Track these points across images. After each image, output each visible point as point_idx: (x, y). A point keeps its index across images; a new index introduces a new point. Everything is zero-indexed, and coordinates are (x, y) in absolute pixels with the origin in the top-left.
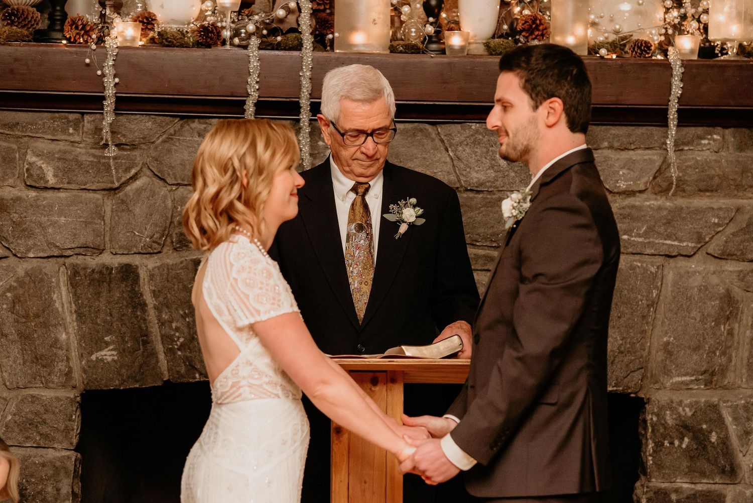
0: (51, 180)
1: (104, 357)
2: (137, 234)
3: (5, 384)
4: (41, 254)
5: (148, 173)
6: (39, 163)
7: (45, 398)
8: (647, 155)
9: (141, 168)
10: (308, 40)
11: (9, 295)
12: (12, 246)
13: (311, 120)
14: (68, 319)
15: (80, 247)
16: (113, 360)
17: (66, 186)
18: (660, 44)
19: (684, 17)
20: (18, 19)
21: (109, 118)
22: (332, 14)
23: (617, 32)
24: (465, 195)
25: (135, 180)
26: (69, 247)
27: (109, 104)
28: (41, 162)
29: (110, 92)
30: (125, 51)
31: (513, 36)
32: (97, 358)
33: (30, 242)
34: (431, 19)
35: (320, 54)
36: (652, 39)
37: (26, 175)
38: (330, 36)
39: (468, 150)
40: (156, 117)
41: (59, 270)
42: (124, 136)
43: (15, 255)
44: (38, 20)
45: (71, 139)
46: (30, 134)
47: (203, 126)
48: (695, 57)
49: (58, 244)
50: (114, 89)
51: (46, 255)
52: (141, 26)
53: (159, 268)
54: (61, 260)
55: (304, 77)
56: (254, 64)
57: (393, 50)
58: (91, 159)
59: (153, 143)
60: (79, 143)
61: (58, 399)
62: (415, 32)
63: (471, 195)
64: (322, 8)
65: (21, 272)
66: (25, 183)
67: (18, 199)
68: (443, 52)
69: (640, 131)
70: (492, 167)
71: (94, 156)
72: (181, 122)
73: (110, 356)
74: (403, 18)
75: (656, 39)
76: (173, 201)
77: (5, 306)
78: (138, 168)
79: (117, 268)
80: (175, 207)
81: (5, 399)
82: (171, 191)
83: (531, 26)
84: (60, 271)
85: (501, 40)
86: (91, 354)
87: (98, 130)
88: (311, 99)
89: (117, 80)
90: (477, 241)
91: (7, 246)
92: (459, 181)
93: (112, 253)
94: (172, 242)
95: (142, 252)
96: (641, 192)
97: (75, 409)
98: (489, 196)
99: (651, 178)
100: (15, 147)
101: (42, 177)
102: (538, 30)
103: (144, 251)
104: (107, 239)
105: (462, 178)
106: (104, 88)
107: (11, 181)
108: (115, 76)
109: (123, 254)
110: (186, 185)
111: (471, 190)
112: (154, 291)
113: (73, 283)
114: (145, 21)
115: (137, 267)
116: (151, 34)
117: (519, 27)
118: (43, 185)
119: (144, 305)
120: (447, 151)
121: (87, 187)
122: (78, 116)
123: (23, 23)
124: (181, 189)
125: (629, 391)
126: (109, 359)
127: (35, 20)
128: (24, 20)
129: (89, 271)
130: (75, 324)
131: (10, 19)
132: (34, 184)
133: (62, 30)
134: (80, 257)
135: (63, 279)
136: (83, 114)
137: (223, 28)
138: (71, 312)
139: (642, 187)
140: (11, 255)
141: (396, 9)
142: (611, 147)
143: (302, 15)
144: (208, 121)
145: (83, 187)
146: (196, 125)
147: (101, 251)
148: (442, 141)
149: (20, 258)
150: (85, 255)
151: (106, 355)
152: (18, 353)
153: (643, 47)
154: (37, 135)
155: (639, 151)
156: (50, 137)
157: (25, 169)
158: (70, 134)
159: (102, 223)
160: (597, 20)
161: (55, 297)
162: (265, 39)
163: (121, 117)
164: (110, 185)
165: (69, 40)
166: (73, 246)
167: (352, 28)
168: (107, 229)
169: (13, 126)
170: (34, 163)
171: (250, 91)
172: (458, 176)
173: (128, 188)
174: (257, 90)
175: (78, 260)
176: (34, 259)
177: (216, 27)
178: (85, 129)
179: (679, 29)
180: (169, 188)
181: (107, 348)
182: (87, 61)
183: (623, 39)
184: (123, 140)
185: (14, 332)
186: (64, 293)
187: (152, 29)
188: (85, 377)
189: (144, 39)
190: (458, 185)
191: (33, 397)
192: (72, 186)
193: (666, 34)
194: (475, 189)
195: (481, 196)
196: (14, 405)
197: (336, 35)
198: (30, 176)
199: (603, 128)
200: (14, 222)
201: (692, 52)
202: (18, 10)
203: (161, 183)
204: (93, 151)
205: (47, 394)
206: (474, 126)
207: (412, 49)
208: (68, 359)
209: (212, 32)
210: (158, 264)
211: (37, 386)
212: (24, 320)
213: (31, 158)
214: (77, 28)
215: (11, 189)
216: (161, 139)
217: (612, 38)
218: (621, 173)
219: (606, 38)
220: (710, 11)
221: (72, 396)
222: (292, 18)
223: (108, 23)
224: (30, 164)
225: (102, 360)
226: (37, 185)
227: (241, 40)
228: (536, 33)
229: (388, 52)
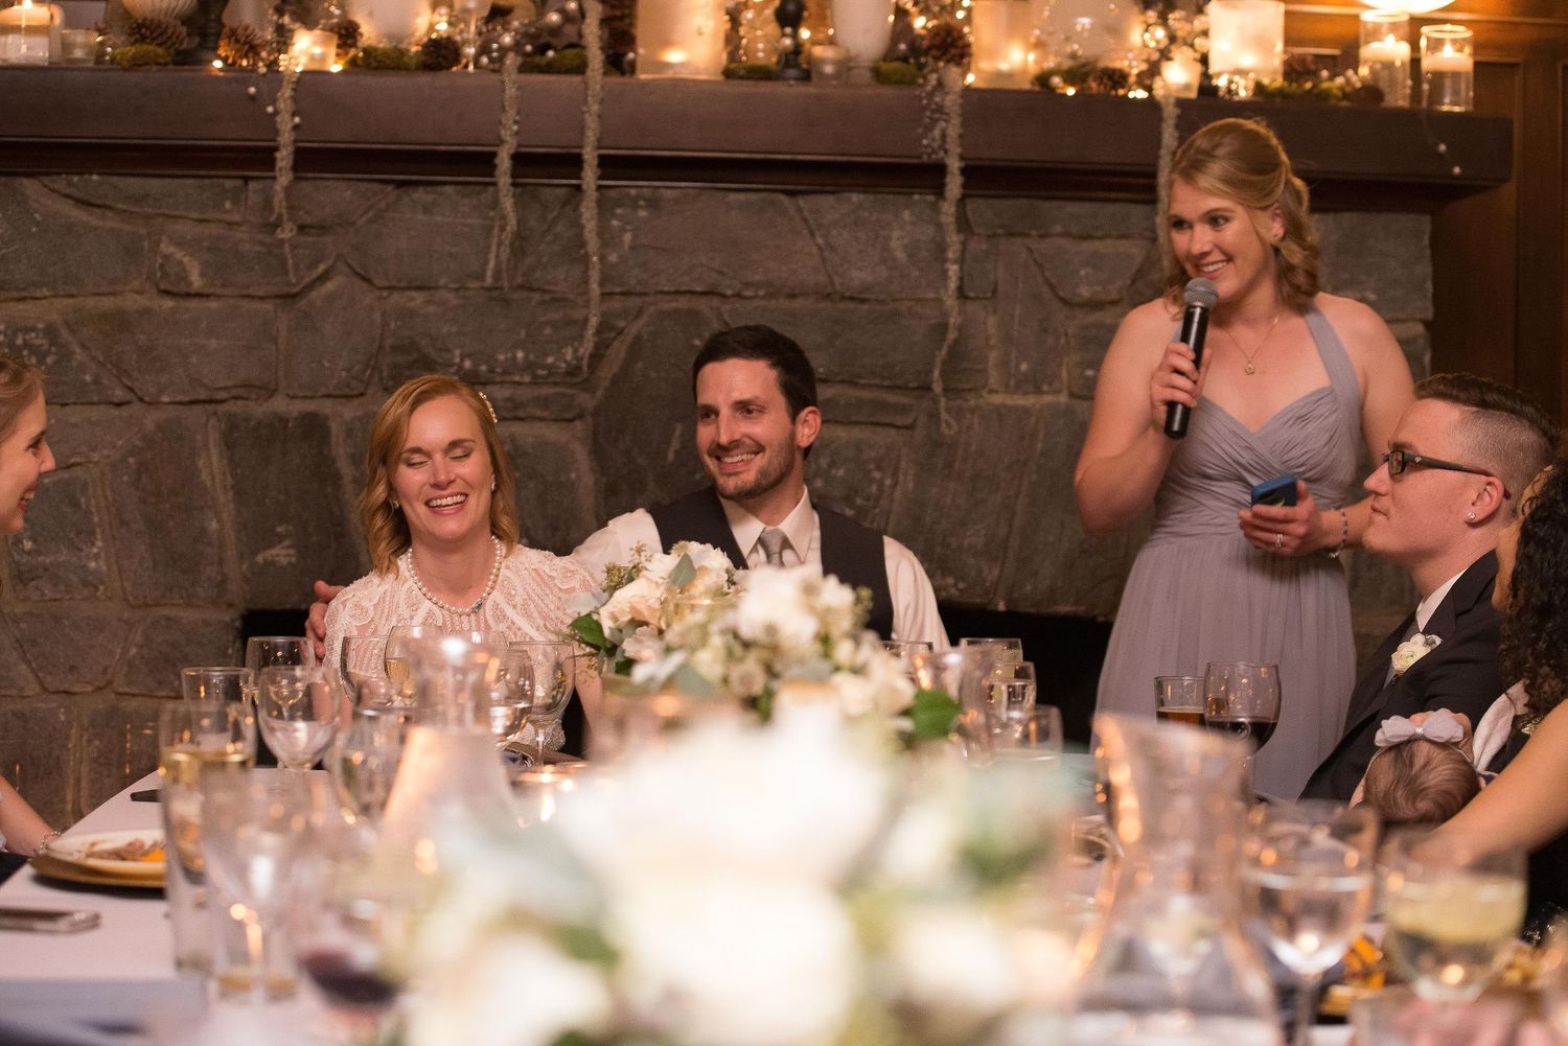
0: (196, 282)
1: (277, 559)
2: (327, 364)
3: (125, 599)
4: (180, 398)
5: (346, 270)
6: (179, 255)
7: (184, 621)
8: (1122, 246)
9: (335, 263)
10: (595, 57)
11: (131, 460)
12: (136, 385)
13: (600, 188)
14: (222, 500)
15: (240, 386)
16: (290, 563)
17: (219, 291)
18: (1139, 75)
19: (1172, 39)
20: (152, 33)
21: (284, 178)
22: (632, 25)
23: (1073, 56)
24: (841, 305)
25: (325, 282)
26: (222, 385)
27: (284, 158)
28: (182, 253)
29: (286, 138)
30: (312, 78)
31: (917, 58)
32: (265, 560)
33: (164, 379)
34: (788, 30)
35: (616, 80)
36: (1131, 67)
37: (159, 274)
38: (631, 55)
39: (845, 234)
40: (360, 184)
41: (208, 420)
42: (308, 213)
43: (141, 400)
44: (181, 37)
45: (228, 217)
46: (166, 212)
47: (430, 198)
48: (1193, 95)
49: (206, 381)
50: (293, 134)
51: (187, 399)
52: (335, 40)
53: (360, 419)
54: (211, 408)
55: (590, 114)
56: (511, 91)
57: (728, 74)
58: (258, 248)
59: (353, 223)
60: (239, 224)
61: (206, 623)
62: (764, 51)
63: (851, 305)
64: (618, 13)
65: (149, 425)
66: (157, 286)
67: (146, 312)
68: (806, 77)
69: (1110, 208)
70: (883, 261)
71: (261, 243)
72: (396, 192)
73: (285, 556)
74: (742, 31)
75: (1135, 68)
76: (383, 315)
77: (125, 478)
78: (330, 262)
79: (295, 419)
80: (386, 324)
81: (127, 622)
82: (379, 298)
83: (944, 40)
84: (210, 425)
85: (897, 65)
86: (256, 552)
87: (267, 204)
88: (599, 148)
89: (297, 120)
90: (860, 377)
91: (129, 384)
92: (832, 283)
93: (288, 395)
94: (381, 379)
95: (334, 393)
96: (1113, 303)
97: (231, 638)
98: (879, 308)
99: (1129, 282)
100: (143, 231)
101: (183, 276)
102: (956, 47)
103: (338, 392)
104: (281, 374)
105: (837, 280)
106: (277, 132)
107: (136, 284)
108: (294, 115)
109: (305, 397)
110: (403, 289)
111: (852, 298)
112: (352, 456)
113: (229, 444)
114: (343, 32)
115: (326, 418)
116: (352, 52)
117: (926, 43)
118: (184, 290)
119: (337, 477)
120: (812, 234)
121: (251, 291)
122: (239, 182)
123: (160, 40)
124: (396, 297)
125: (1096, 612)
126: (284, 561)
127: (178, 37)
128: (161, 34)
129: (252, 423)
130: (231, 506)
131: (139, 32)
132: (169, 288)
133: (216, 48)
134: (240, 402)
135: (214, 437)
136: (246, 179)
137: (466, 42)
138: (225, 488)
139: (1114, 296)
140: (134, 399)
141: (734, 17)
142: (1066, 234)
143: (588, 20)
144: (439, 189)
145: (246, 292)
146: (420, 195)
147: (273, 393)
148: (805, 220)
149: (150, 404)
150: (247, 399)
151: (278, 555)
152: (146, 551)
153: (1118, 78)
154: (177, 213)
155: (1109, 242)
156: (195, 215)
157: (157, 265)
158: (226, 212)
159: (274, 348)
160: (1044, 37)
161: (201, 463)
162: (529, 60)
163: (305, 184)
164: (285, 290)
165: (225, 60)
166: (230, 383)
167: (667, 43)
168: (281, 357)
169: (141, 199)
170: (171, 255)
171: (506, 134)
172: (830, 277)
173: (314, 294)
174: (517, 133)
175: (236, 407)
176: (170, 407)
177: (454, 43)
178: (250, 203)
179: (1165, 55)
180: (377, 293)
181: (280, 542)
182: (252, 90)
183: (1084, 65)
184: (308, 220)
185: (139, 517)
186: (215, 458)
187: (354, 45)
188: (246, 588)
189: (342, 62)
190: (829, 290)
191: (168, 618)
192: (228, 291)
193: (1147, 61)
194: (856, 295)
195: (866, 307)
196: (140, 631)
197: (641, 51)
198: (165, 275)
199: (1055, 204)
200: (140, 347)
201: (1187, 87)
202: (152, 21)
203: (364, 285)
204: (260, 237)
205: (189, 616)
206: (855, 197)
207: (760, 74)
208: (221, 561)
209: (446, 48)
210: (359, 414)
211: (174, 601)
212: (153, 500)
213: (166, 248)
214: (237, 41)
215: (137, 297)
216: (364, 218)
217: (1067, 64)
218: (1083, 273)
219: (1059, 64)
220: (1211, 33)
221: (227, 619)
222: (570, 30)
223: (287, 37)
224: (166, 257)
225: (273, 563)
226: (175, 290)
227: (491, 60)
228: (953, 51)
229: (721, 78)
